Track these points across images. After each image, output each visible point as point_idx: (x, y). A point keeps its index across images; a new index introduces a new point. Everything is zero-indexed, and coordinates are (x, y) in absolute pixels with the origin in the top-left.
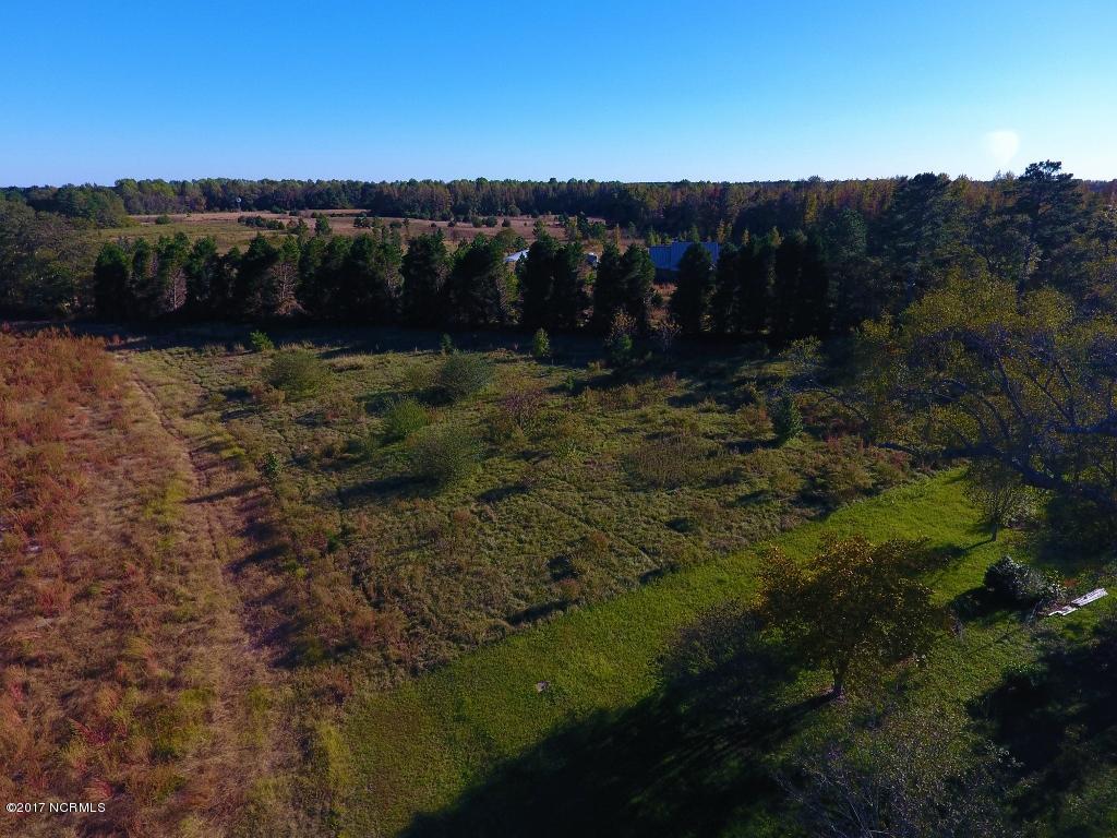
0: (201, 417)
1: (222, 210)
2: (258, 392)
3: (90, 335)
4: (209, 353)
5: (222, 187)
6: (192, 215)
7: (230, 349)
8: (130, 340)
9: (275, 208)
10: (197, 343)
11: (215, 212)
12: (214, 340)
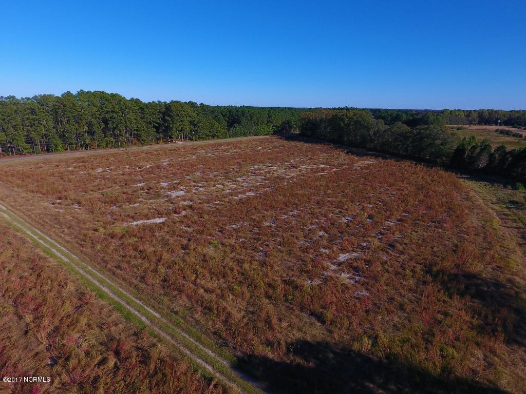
0: (498, 205)
1: (485, 124)
2: (522, 203)
3: (451, 171)
4: (497, 186)
5: (489, 113)
6: (472, 126)
7: (505, 187)
8: (464, 176)
9: (515, 125)
10: (492, 182)
11: (482, 125)
12: (498, 182)
